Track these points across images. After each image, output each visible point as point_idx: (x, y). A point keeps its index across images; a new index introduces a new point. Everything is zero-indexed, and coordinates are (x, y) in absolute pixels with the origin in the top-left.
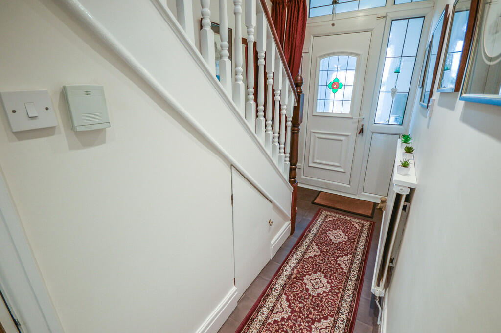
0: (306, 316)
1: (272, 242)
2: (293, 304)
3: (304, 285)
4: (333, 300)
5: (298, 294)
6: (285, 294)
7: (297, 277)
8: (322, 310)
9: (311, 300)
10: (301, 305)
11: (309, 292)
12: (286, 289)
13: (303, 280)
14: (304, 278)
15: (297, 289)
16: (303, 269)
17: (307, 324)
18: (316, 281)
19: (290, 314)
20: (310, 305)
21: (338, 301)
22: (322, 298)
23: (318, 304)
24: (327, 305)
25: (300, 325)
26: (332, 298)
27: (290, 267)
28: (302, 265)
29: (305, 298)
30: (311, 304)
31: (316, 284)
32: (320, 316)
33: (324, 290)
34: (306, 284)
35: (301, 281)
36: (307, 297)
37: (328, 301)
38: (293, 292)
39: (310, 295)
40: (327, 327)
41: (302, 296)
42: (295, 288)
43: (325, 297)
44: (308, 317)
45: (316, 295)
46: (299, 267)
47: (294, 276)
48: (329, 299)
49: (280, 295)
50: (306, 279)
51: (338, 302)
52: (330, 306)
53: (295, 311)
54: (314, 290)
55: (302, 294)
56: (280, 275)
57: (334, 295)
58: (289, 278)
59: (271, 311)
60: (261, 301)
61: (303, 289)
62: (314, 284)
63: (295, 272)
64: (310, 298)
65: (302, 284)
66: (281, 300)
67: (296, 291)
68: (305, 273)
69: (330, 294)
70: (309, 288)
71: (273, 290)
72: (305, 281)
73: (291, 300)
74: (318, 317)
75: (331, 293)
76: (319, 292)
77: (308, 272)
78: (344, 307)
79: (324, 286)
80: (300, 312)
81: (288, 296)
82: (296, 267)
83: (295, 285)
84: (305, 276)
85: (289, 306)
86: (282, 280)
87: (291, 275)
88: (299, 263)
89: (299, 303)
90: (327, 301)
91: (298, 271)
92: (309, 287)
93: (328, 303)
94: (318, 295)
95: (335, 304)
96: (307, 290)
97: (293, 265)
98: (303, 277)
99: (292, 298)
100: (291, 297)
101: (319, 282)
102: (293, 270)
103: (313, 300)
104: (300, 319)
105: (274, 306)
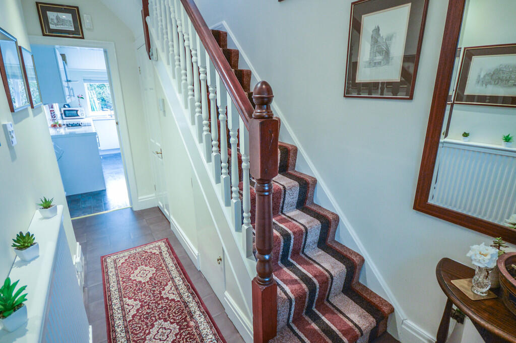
0: (150, 304)
1: (227, 294)
2: (166, 301)
3: (172, 320)
4: (137, 334)
5: (170, 310)
6: (178, 301)
7: (186, 321)
8: (141, 318)
9: (155, 317)
10: (160, 306)
11: (162, 320)
12: (183, 304)
13: (177, 324)
14: (178, 327)
15: (175, 313)
16: (189, 333)
17: (145, 301)
18: (166, 335)
19: (162, 295)
20: (153, 312)
21: (131, 338)
22: (147, 327)
23: (148, 319)
24: (140, 325)
25: (150, 296)
26: (138, 336)
27: (201, 322)
28: (194, 335)
29: (161, 313)
30: (153, 314)
31: (162, 332)
32: (140, 313)
33: (151, 335)
34: (172, 323)
35: (178, 321)
36: (161, 315)
37: (140, 329)
38: (175, 307)
39: (160, 319)
40: (130, 312)
41: (165, 312)
42: (177, 313)
43: (146, 330)
44: (148, 305)
45: (155, 323)
46: (194, 330)
47: (188, 318)
48: (141, 332)
49: (181, 297)
50: (175, 328)
51: (130, 336)
52: (136, 327)
53: (160, 300)
54: (160, 327)
55: (167, 313)
56: (199, 307)
57: (138, 340)
58: (190, 313)
59: (176, 286)
60: (189, 283)
61: (169, 317)
62: (164, 331)
63: (192, 324)
64: (157, 317)
65: (174, 320)
66: (177, 295)
67: (174, 311)
68: (182, 331)
69: (143, 337)
70: (166, 323)
71: (190, 294)
72: (175, 325)
73: (171, 302)
74: (140, 312)
75: (143, 339)
76: (154, 328)
77: (181, 335)
78: (123, 337)
79: (154, 338)
80: (156, 302)
81: (175, 302)
82: (197, 327)
83: (179, 314)
84: (180, 329)
85: (167, 298)
86: (193, 306)
87: (192, 317)
88: (200, 335)
89: (162, 306)
90: (142, 328)
91: (190, 327)
92: (167, 325)
93: (140, 327)
94: (153, 326)
95: (132, 333)
96: (165, 320)
97: (201, 328)
98: (180, 326)
99: (171, 304)
100: (173, 304)
101: (161, 337)
102: (196, 322)
103: (154, 318)
104: (153, 299)
105: (177, 289)
